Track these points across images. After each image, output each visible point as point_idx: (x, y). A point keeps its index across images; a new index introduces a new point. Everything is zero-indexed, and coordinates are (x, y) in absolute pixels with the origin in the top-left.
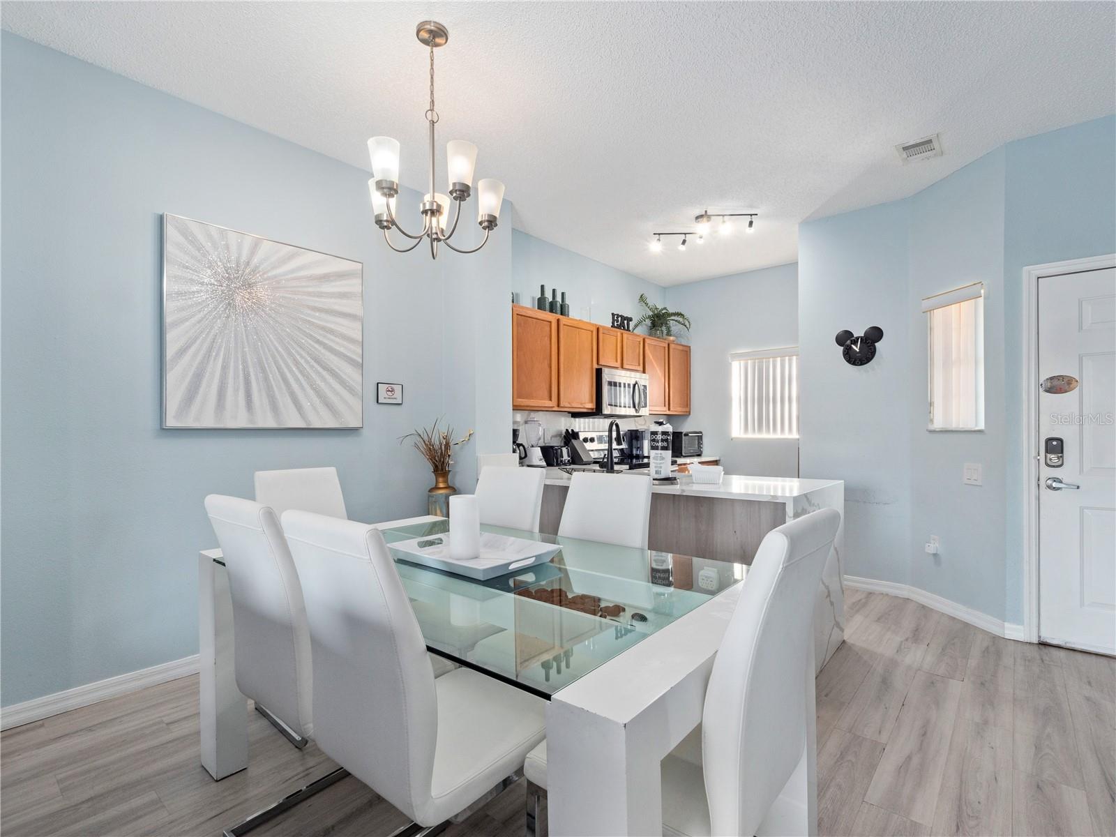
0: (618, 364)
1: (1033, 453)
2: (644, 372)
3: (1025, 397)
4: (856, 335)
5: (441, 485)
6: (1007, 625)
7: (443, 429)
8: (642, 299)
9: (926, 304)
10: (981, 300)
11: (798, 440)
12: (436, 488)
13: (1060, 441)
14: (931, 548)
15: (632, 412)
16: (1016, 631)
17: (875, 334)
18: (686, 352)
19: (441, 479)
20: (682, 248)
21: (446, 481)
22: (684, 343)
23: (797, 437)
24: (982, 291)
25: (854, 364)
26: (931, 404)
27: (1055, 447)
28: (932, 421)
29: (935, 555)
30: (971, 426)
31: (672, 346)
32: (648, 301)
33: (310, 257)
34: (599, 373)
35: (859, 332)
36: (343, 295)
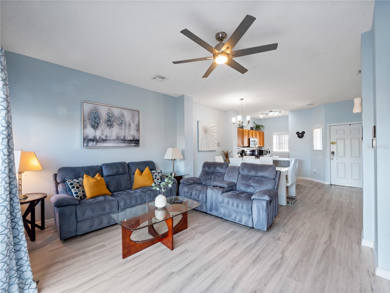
0: (252, 137)
1: (330, 154)
2: (256, 138)
3: (328, 145)
4: (300, 133)
5: (227, 160)
6: (326, 182)
7: (227, 150)
8: (254, 122)
9: (312, 128)
10: (321, 129)
11: (289, 152)
12: (226, 160)
13: (334, 152)
14: (314, 171)
15: (254, 146)
16: (327, 183)
17: (303, 133)
18: (263, 133)
19: (227, 159)
20: (266, 116)
21: (228, 159)
22: (262, 131)
23: (288, 151)
24: (321, 127)
25: (300, 138)
26: (314, 145)
27: (333, 153)
28: (314, 148)
29: (315, 172)
30: (320, 149)
31: (261, 132)
32: (255, 123)
33: (212, 124)
34: (249, 139)
35: (300, 132)
36: (215, 129)
